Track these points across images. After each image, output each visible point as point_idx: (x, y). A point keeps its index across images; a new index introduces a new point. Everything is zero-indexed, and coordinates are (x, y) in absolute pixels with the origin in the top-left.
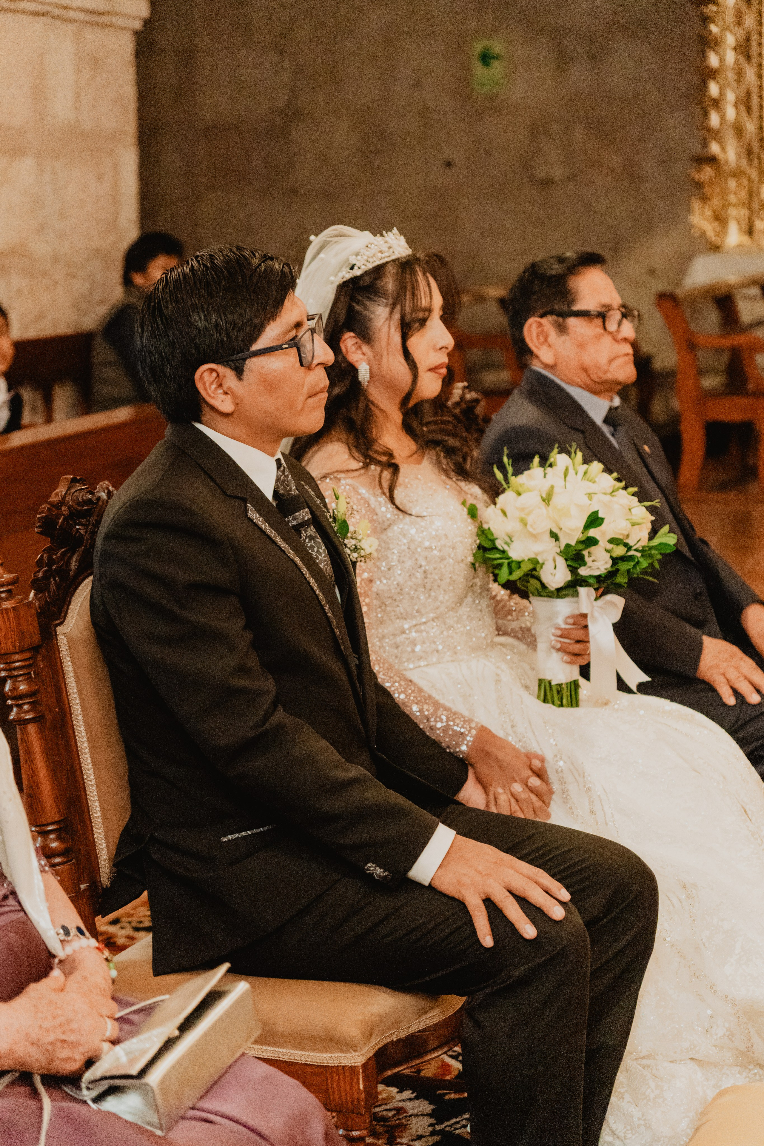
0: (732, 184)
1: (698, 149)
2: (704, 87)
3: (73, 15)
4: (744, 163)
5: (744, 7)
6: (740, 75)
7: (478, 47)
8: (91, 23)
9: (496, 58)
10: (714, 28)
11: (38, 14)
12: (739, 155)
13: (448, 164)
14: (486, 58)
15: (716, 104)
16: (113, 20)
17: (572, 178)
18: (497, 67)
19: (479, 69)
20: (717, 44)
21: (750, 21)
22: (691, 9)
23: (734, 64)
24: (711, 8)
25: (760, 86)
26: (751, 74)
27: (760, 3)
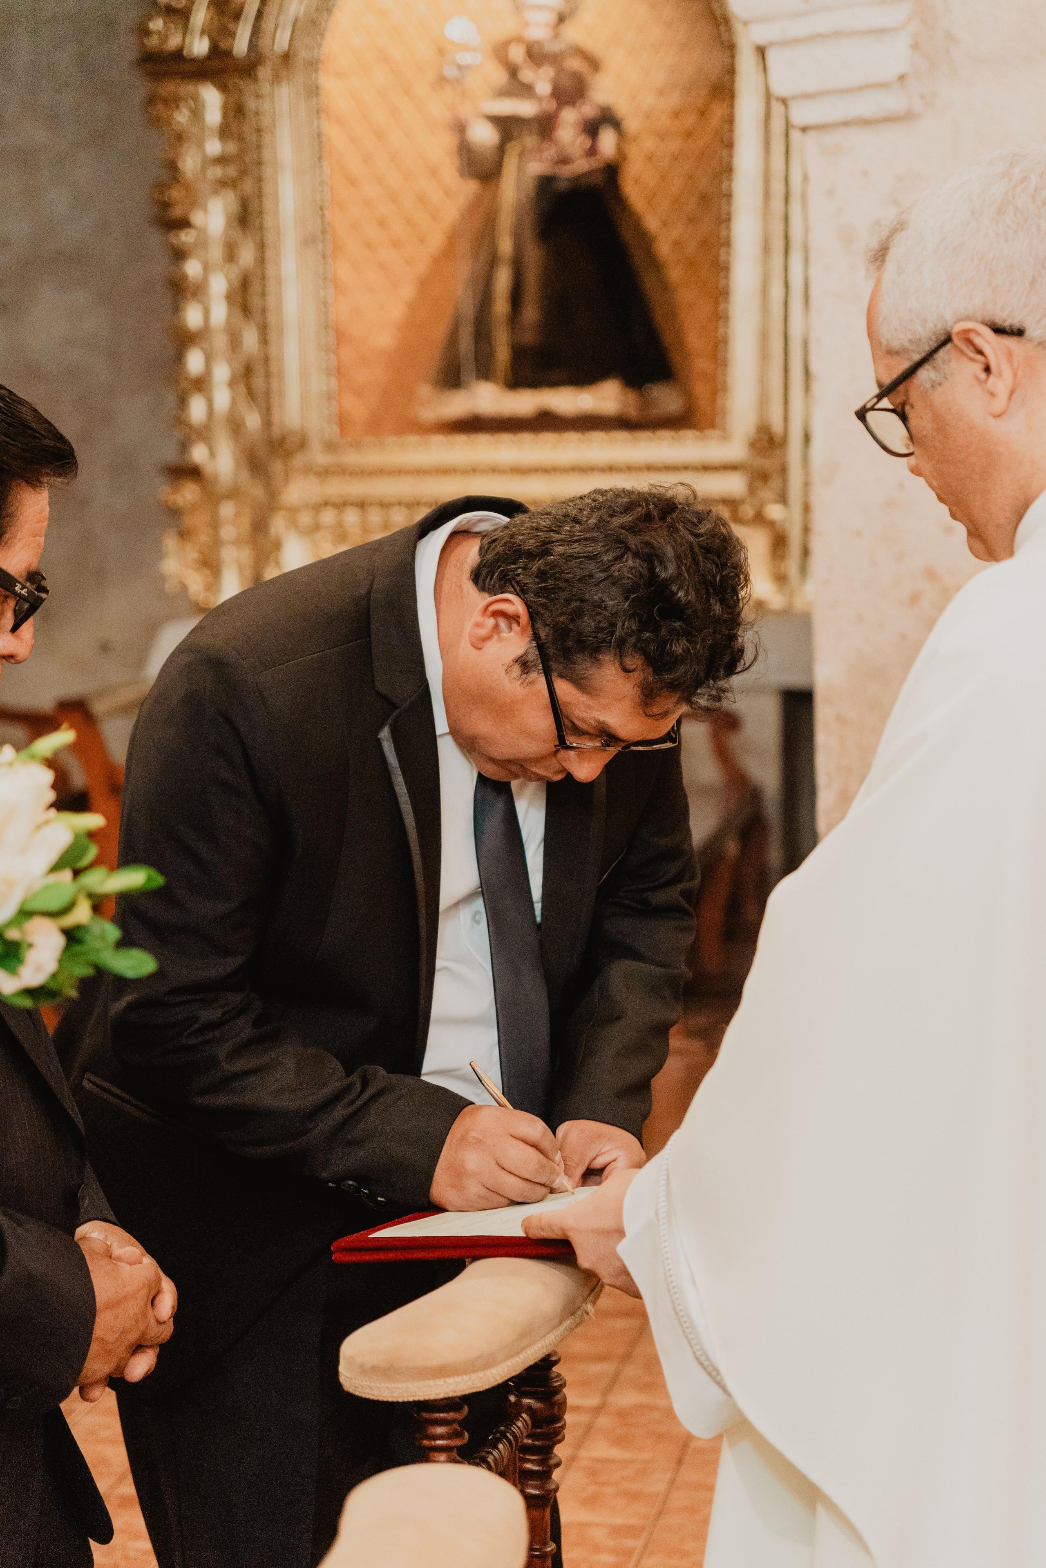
0: (227, 510)
1: (174, 455)
2: (179, 358)
4: (244, 476)
5: (237, 233)
6: (235, 341)
10: (192, 267)
12: (234, 465)
15: (201, 384)
20: (198, 291)
21: (247, 256)
22: (155, 238)
23: (228, 321)
24: (186, 237)
25: (266, 360)
26: (250, 339)
27: (261, 228)
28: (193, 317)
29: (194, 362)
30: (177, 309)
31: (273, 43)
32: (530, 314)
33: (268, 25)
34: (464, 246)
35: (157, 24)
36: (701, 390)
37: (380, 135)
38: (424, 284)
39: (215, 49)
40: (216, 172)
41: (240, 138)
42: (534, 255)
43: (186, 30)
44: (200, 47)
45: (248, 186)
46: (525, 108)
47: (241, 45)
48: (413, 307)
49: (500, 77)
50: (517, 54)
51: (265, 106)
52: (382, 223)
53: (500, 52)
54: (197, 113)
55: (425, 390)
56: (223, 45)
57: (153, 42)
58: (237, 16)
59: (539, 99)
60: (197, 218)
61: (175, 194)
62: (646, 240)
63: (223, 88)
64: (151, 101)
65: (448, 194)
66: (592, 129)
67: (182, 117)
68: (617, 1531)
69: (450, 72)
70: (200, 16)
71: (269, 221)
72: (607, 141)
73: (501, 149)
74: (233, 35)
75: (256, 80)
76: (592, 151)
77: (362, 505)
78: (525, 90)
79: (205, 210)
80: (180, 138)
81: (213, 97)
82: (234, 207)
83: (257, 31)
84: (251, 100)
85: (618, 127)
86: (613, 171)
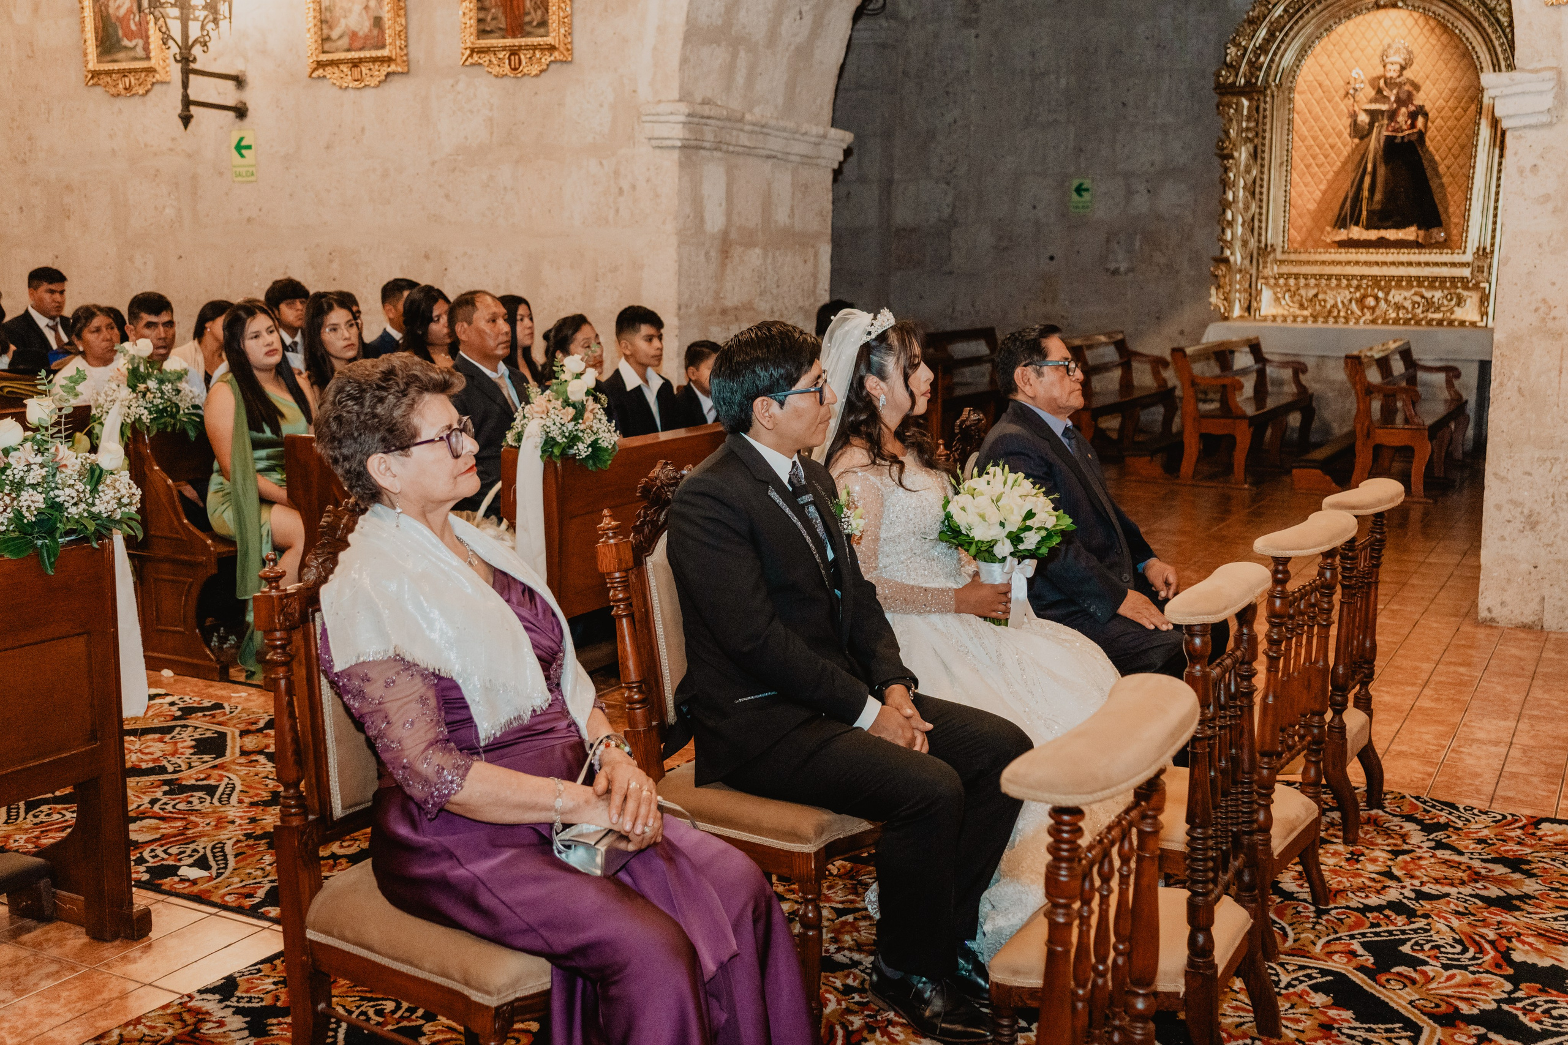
0: (1238, 277)
1: (1217, 253)
2: (1224, 212)
3: (792, 158)
4: (1247, 262)
5: (1251, 161)
6: (1247, 208)
7: (1075, 183)
8: (803, 164)
9: (1087, 190)
10: (1231, 175)
11: (768, 157)
12: (1243, 258)
13: (1052, 258)
14: (1079, 190)
15: (1230, 224)
16: (819, 161)
17: (1131, 270)
18: (1087, 196)
19: (1075, 196)
20: (1233, 185)
21: (1255, 171)
22: (1217, 161)
23: (1245, 198)
24: (1230, 162)
25: (1260, 214)
26: (1254, 206)
27: (1263, 159)
28: (1230, 196)
29: (1229, 215)
30: (1224, 192)
31: (1274, 80)
32: (1378, 196)
33: (1272, 72)
34: (1350, 167)
35: (1225, 72)
37: (1316, 119)
38: (1331, 183)
39: (1248, 82)
40: (1244, 135)
41: (1257, 121)
42: (1382, 171)
43: (1236, 75)
44: (1242, 82)
45: (1258, 141)
46: (1384, 107)
47: (1260, 81)
48: (1324, 193)
49: (1372, 93)
50: (1382, 82)
51: (1268, 106)
52: (1314, 157)
53: (1374, 83)
54: (1239, 108)
55: (1328, 229)
56: (1252, 80)
57: (1222, 80)
58: (1260, 69)
59: (1390, 103)
60: (1236, 154)
61: (1227, 144)
63: (1250, 100)
64: (1219, 104)
65: (1345, 146)
66: (1413, 116)
67: (1232, 111)
69: (1352, 91)
70: (1244, 67)
71: (1266, 155)
72: (1420, 121)
73: (1371, 125)
74: (1257, 78)
75: (1265, 96)
76: (1413, 126)
77: (1297, 276)
79: (1239, 151)
80: (1230, 120)
81: (1246, 103)
82: (1251, 150)
83: (1267, 74)
84: (1262, 105)
85: (1426, 115)
86: (1421, 135)
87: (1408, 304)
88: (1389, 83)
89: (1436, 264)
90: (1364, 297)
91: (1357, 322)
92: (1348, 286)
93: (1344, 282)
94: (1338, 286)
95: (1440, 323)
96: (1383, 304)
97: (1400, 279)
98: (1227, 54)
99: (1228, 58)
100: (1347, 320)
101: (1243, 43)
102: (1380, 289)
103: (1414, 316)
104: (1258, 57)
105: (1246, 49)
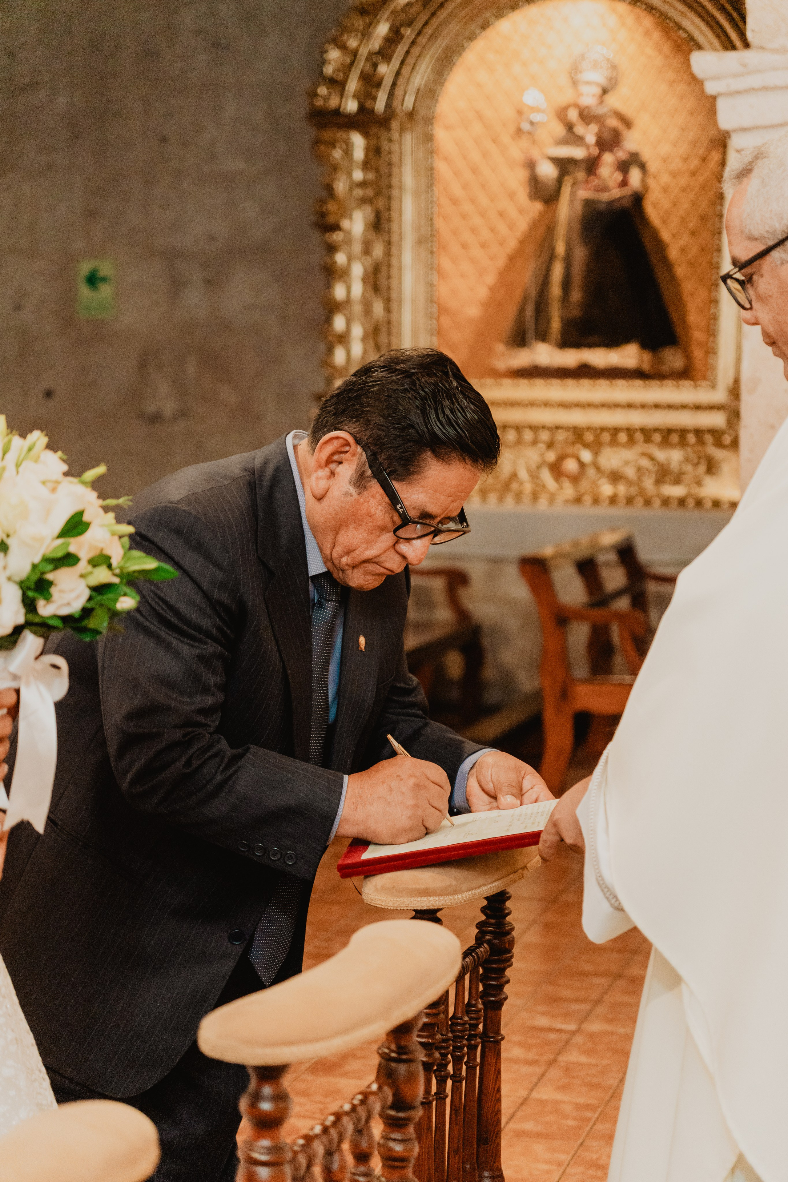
1: (322, 386)
2: (328, 320)
5: (372, 235)
6: (368, 310)
7: (85, 268)
9: (104, 280)
10: (339, 258)
13: (49, 394)
14: (93, 280)
15: (343, 339)
17: (182, 414)
18: (105, 290)
19: (84, 291)
20: (344, 274)
21: (378, 251)
22: (316, 236)
23: (363, 295)
24: (337, 237)
25: (389, 322)
26: (378, 308)
27: (389, 232)
28: (339, 292)
29: (339, 323)
30: (329, 286)
31: (402, 105)
32: (576, 296)
33: (399, 92)
34: (530, 248)
35: (323, 90)
36: (698, 353)
37: (475, 170)
38: (502, 274)
39: (362, 108)
40: (359, 192)
41: (377, 170)
42: (580, 255)
43: (342, 96)
44: (351, 106)
45: (381, 203)
46: (578, 153)
47: (380, 106)
48: (493, 289)
49: (560, 130)
50: (573, 115)
51: (395, 148)
52: (474, 231)
53: (561, 114)
54: (348, 152)
55: (500, 348)
56: (368, 104)
57: (319, 103)
58: (378, 85)
59: (588, 147)
60: (345, 224)
61: (331, 207)
62: (661, 247)
63: (366, 134)
64: (316, 142)
65: (521, 211)
66: (624, 167)
67: (337, 154)
68: (579, 1107)
69: (526, 126)
70: (353, 85)
71: (395, 227)
72: (635, 177)
73: (560, 181)
74: (374, 99)
75: (389, 129)
76: (624, 183)
78: (579, 140)
79: (350, 218)
80: (335, 168)
81: (358, 141)
82: (371, 217)
83: (391, 96)
84: (385, 145)
85: (643, 167)
86: (638, 199)
87: (630, 472)
88: (586, 116)
89: (671, 407)
90: (561, 458)
91: (552, 499)
92: (535, 442)
93: (528, 435)
94: (519, 442)
95: (682, 502)
96: (591, 472)
97: (615, 431)
98: (324, 62)
99: (329, 70)
100: (535, 497)
101: (353, 43)
102: (586, 446)
103: (642, 492)
104: (375, 66)
105: (355, 53)
